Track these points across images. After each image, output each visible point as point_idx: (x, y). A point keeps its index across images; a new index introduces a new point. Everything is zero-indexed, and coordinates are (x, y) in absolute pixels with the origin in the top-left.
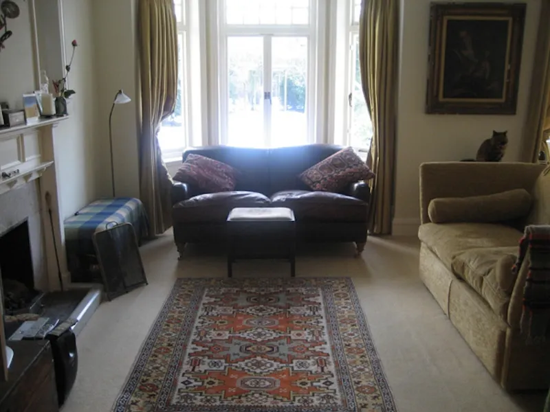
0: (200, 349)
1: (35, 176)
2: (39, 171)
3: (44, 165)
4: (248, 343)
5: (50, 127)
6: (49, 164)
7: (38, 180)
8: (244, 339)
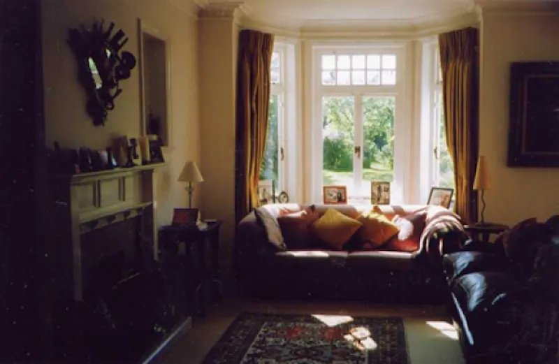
0: (259, 351)
1: (134, 214)
2: (139, 210)
3: (143, 205)
4: (297, 348)
5: (151, 171)
6: (148, 204)
7: (138, 218)
8: (296, 345)
